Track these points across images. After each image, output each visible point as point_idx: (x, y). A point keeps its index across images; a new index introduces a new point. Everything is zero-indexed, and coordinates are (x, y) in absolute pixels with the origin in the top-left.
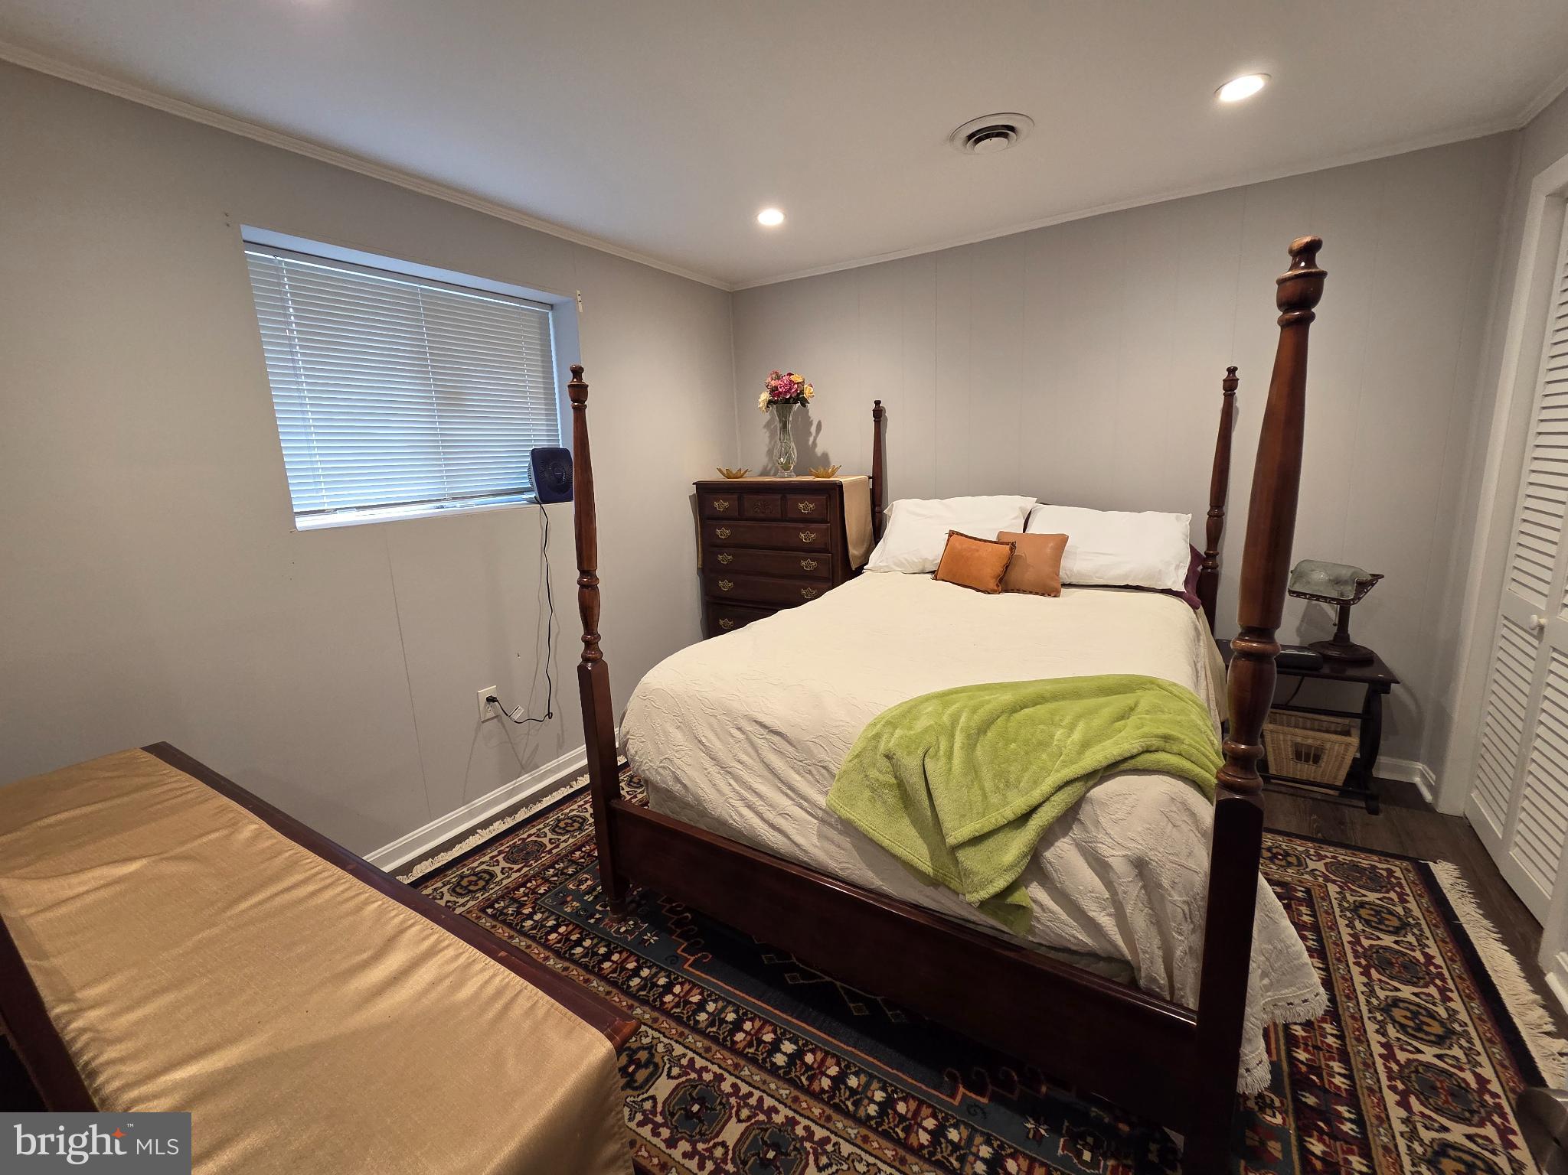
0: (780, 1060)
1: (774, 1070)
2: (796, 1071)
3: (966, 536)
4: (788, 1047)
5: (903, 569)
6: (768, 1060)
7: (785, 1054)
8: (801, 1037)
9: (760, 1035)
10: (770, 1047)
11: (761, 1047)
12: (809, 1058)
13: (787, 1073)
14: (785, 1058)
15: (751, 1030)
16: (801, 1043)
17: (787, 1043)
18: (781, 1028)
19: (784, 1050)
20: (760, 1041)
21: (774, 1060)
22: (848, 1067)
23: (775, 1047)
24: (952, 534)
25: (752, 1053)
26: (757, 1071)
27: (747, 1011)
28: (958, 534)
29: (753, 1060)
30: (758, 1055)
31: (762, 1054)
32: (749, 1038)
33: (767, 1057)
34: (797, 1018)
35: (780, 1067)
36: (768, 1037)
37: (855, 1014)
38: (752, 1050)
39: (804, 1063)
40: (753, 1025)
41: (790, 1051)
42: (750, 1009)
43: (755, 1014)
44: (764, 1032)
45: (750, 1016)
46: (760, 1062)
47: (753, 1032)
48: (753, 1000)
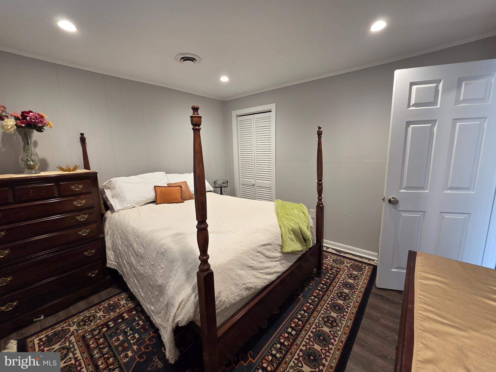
0: (294, 333)
1: (297, 335)
2: (297, 329)
3: (162, 187)
4: (290, 330)
5: (139, 205)
6: (294, 336)
7: (292, 331)
8: (286, 326)
9: (286, 337)
10: (290, 335)
11: (290, 337)
12: (293, 325)
13: (298, 331)
14: (293, 331)
15: (284, 340)
16: (288, 327)
17: (288, 330)
18: (283, 331)
19: (291, 331)
20: (288, 337)
21: (294, 334)
22: (295, 317)
23: (290, 333)
24: (155, 187)
25: (292, 340)
26: (298, 339)
27: (276, 340)
28: (157, 186)
29: (294, 340)
30: (292, 339)
31: (292, 337)
32: (287, 341)
33: (293, 336)
34: (280, 326)
35: (296, 333)
36: (286, 335)
37: (279, 312)
38: (291, 340)
39: (295, 327)
40: (282, 339)
41: (291, 330)
42: (275, 340)
43: (278, 338)
44: (284, 336)
45: (278, 340)
46: (295, 338)
47: (285, 339)
48: (272, 338)
